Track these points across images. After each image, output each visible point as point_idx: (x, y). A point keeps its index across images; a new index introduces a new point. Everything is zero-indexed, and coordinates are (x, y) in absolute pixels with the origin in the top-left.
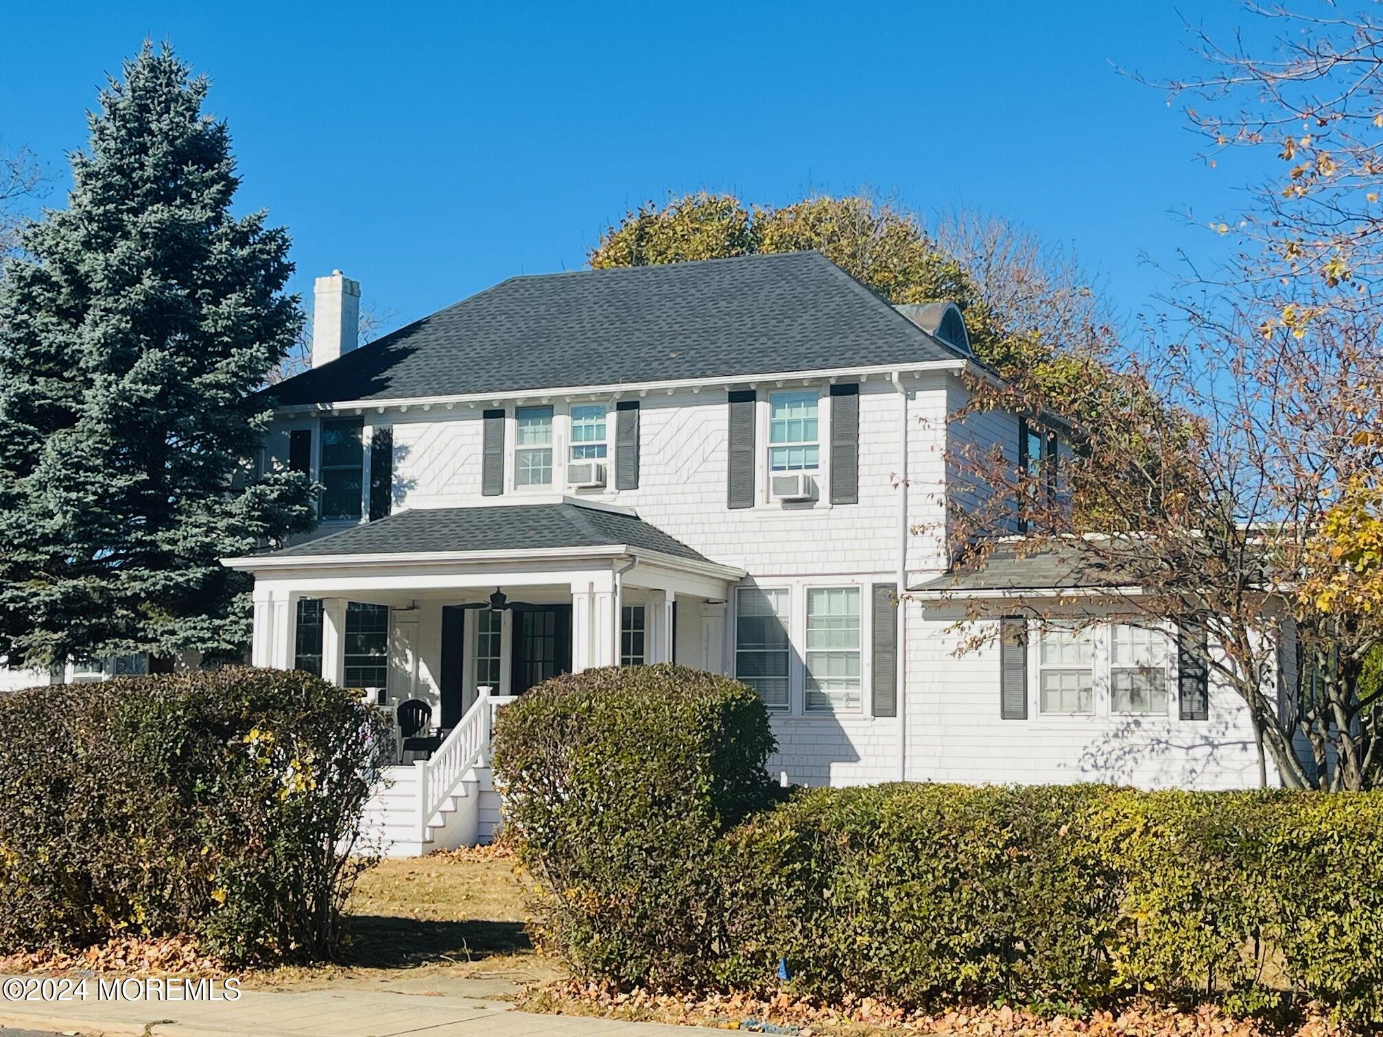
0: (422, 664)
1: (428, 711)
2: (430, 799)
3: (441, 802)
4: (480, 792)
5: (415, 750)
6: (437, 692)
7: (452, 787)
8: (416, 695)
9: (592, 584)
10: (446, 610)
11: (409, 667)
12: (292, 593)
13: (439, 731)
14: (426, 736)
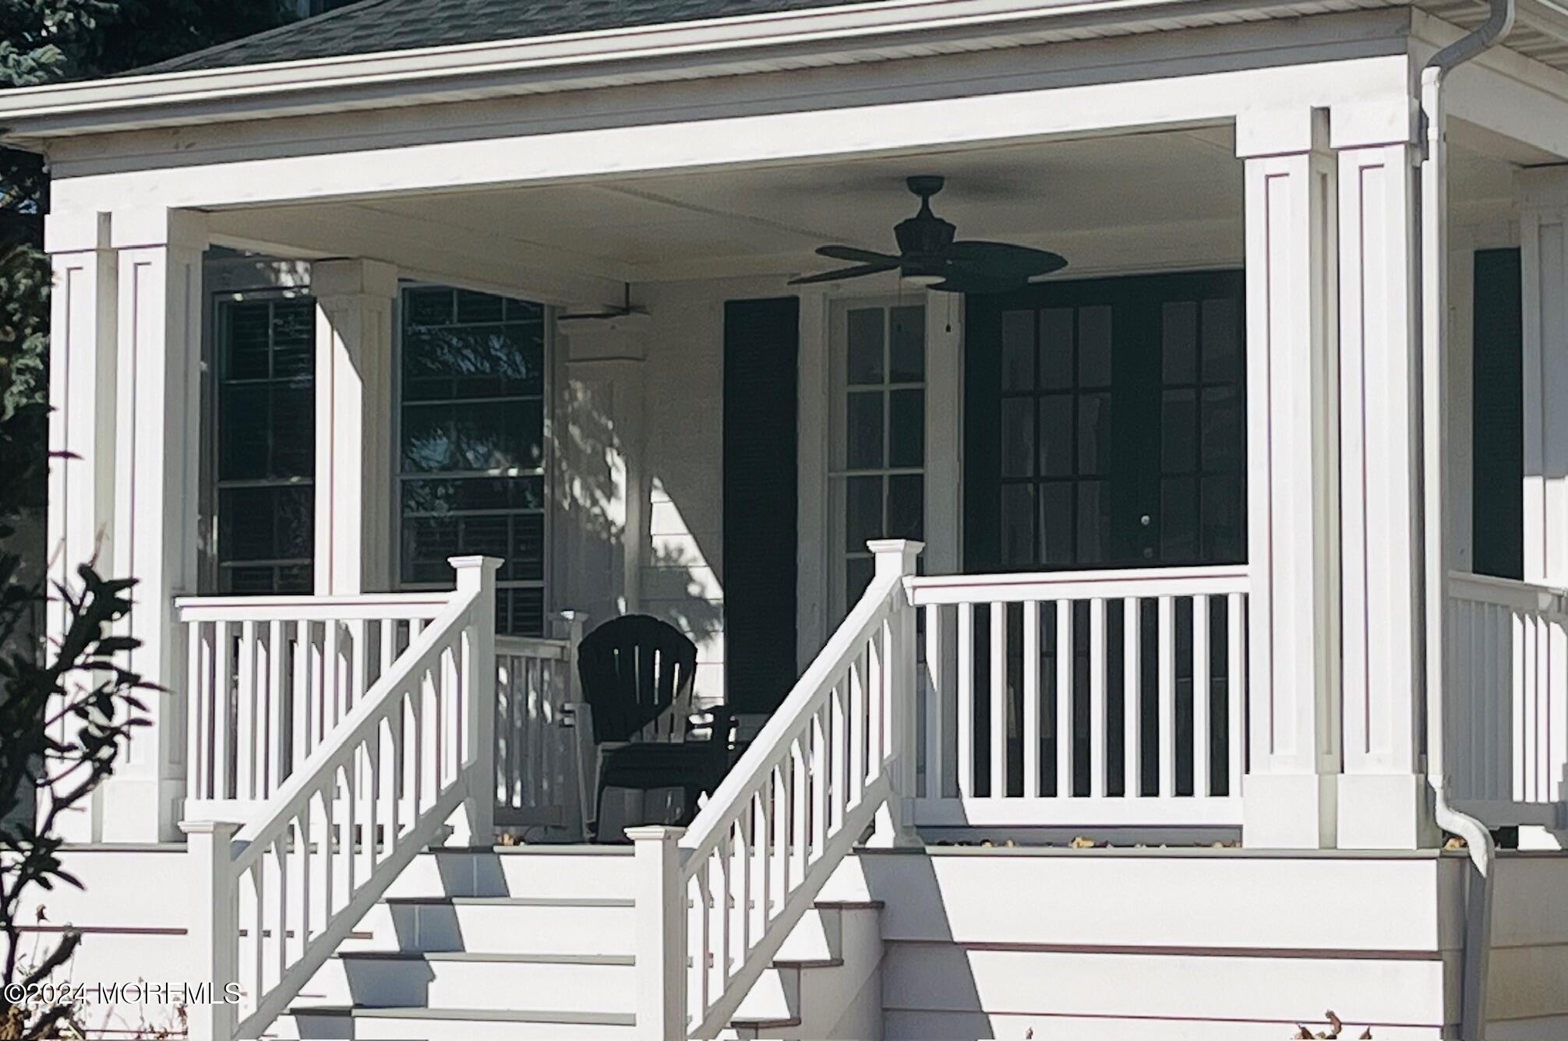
0: (658, 497)
1: (686, 658)
2: (695, 976)
3: (738, 986)
4: (887, 944)
5: (644, 785)
6: (714, 592)
7: (779, 928)
8: (643, 603)
9: (1322, 116)
10: (739, 314)
11: (617, 511)
12: (179, 216)
13: (721, 723)
14: (677, 738)
